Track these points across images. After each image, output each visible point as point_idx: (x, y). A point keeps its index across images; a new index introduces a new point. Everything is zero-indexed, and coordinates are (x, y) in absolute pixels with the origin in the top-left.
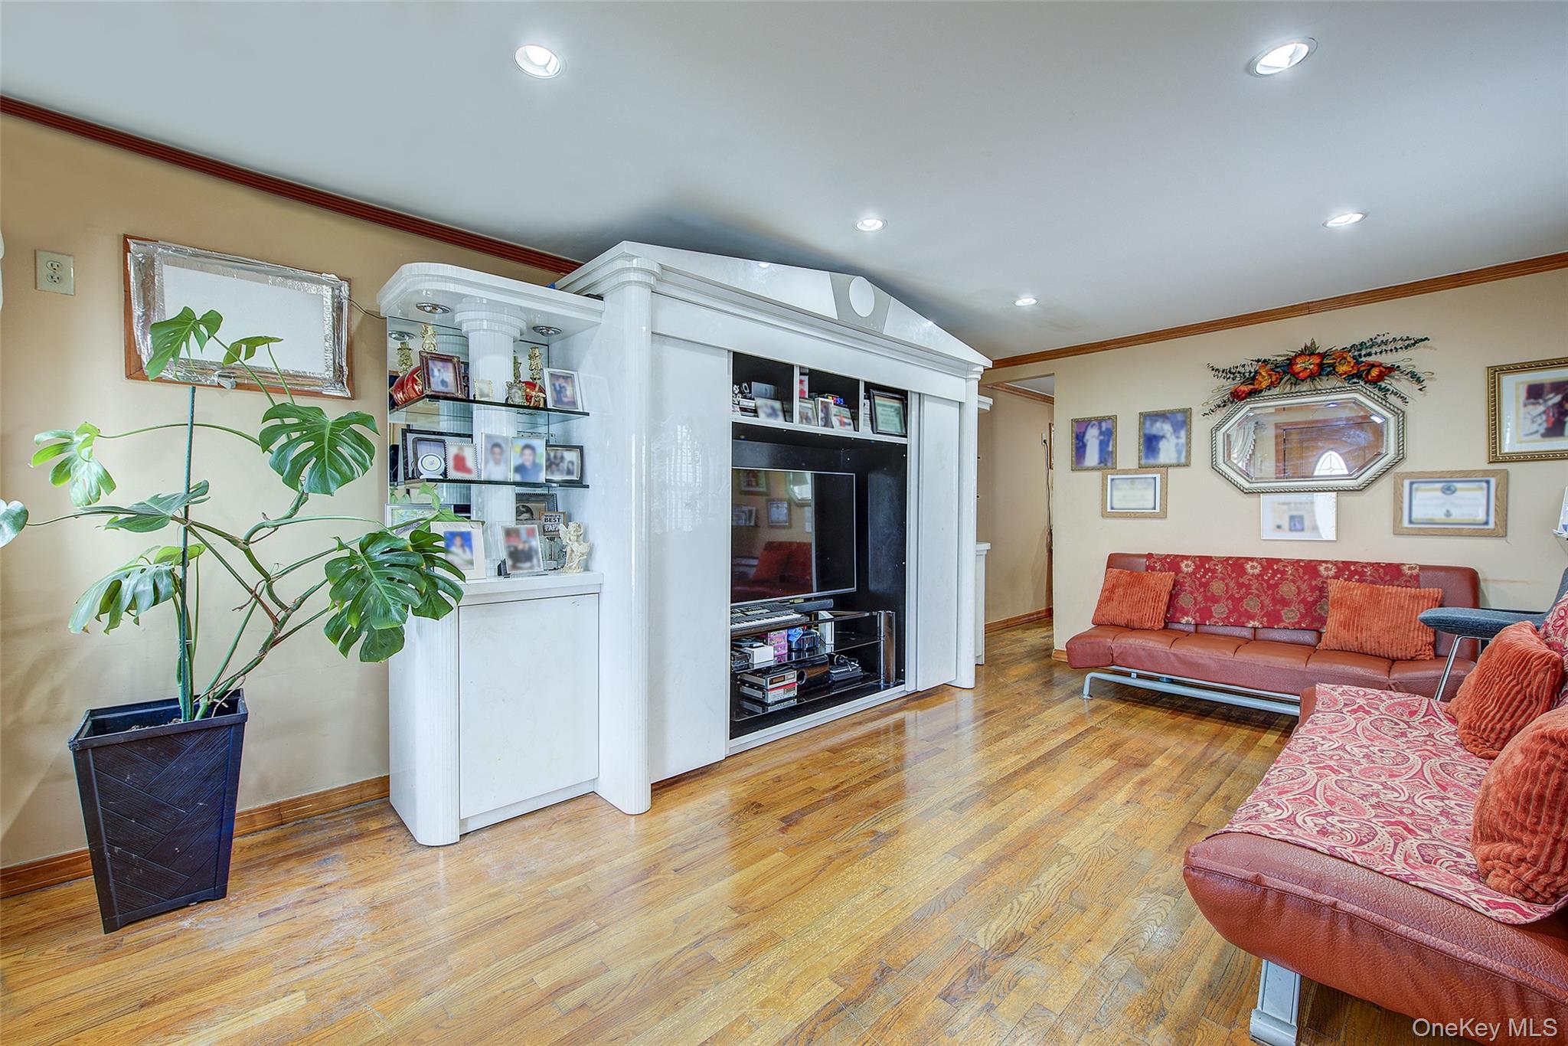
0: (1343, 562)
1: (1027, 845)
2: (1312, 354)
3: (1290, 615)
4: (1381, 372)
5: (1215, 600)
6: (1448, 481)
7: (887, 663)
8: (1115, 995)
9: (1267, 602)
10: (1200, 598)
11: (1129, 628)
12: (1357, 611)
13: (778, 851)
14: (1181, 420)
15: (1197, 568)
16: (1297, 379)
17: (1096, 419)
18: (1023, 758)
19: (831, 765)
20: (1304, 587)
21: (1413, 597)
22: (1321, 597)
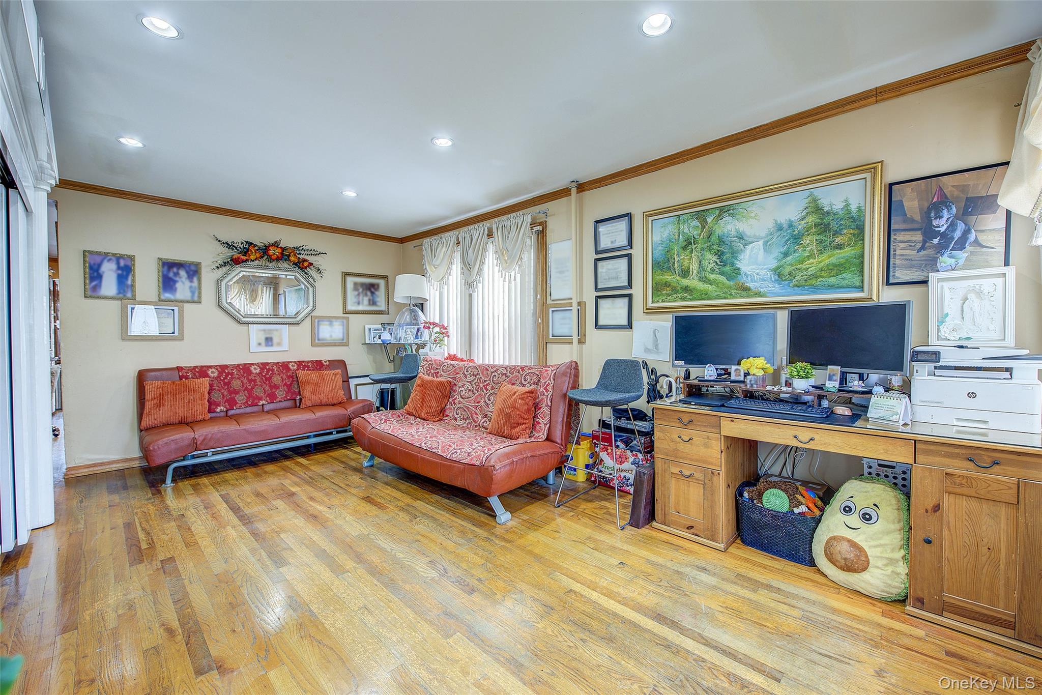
0: (298, 361)
1: (350, 546)
2: (277, 247)
3: (280, 393)
4: (307, 264)
5: (236, 392)
6: (330, 319)
9: (267, 388)
10: (226, 393)
12: (317, 384)
15: (220, 373)
16: (270, 259)
17: (114, 255)
20: (284, 377)
22: (293, 381)
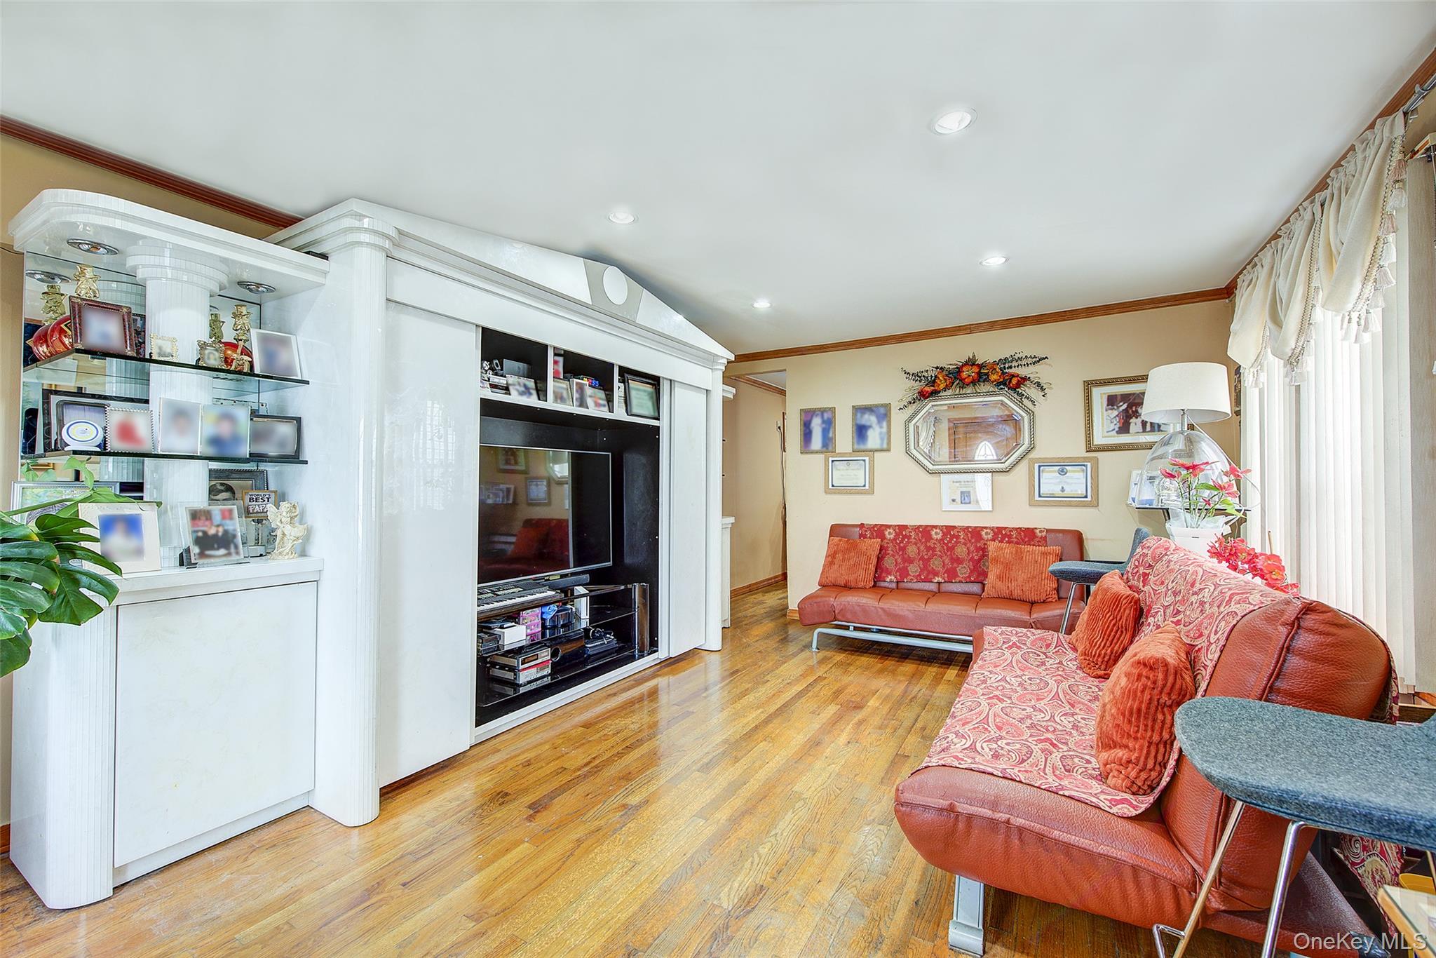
0: (997, 528)
1: (766, 796)
2: (973, 364)
3: (963, 571)
4: (1018, 381)
6: (1062, 465)
7: (641, 633)
8: (842, 931)
9: (947, 561)
10: (899, 560)
11: (847, 587)
12: (1008, 566)
13: (523, 842)
14: (883, 413)
15: (897, 535)
16: (963, 385)
17: (820, 409)
18: (762, 712)
19: (584, 741)
20: (972, 548)
21: (1044, 554)
22: (983, 556)
